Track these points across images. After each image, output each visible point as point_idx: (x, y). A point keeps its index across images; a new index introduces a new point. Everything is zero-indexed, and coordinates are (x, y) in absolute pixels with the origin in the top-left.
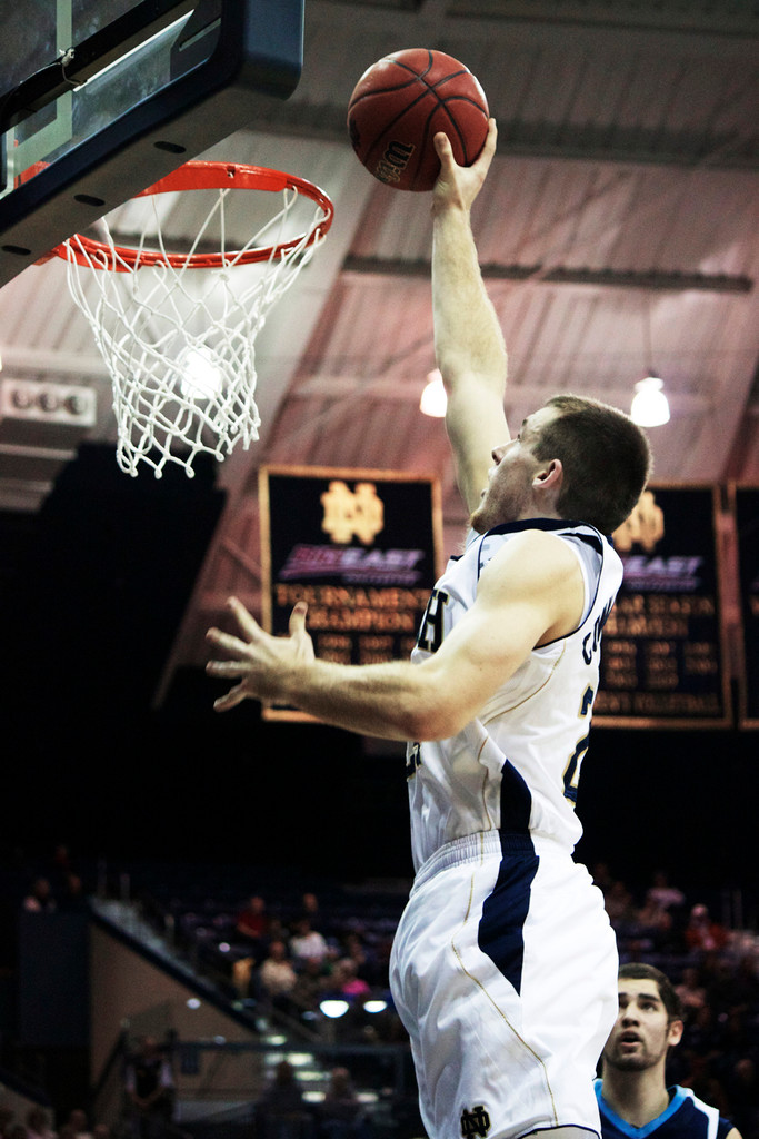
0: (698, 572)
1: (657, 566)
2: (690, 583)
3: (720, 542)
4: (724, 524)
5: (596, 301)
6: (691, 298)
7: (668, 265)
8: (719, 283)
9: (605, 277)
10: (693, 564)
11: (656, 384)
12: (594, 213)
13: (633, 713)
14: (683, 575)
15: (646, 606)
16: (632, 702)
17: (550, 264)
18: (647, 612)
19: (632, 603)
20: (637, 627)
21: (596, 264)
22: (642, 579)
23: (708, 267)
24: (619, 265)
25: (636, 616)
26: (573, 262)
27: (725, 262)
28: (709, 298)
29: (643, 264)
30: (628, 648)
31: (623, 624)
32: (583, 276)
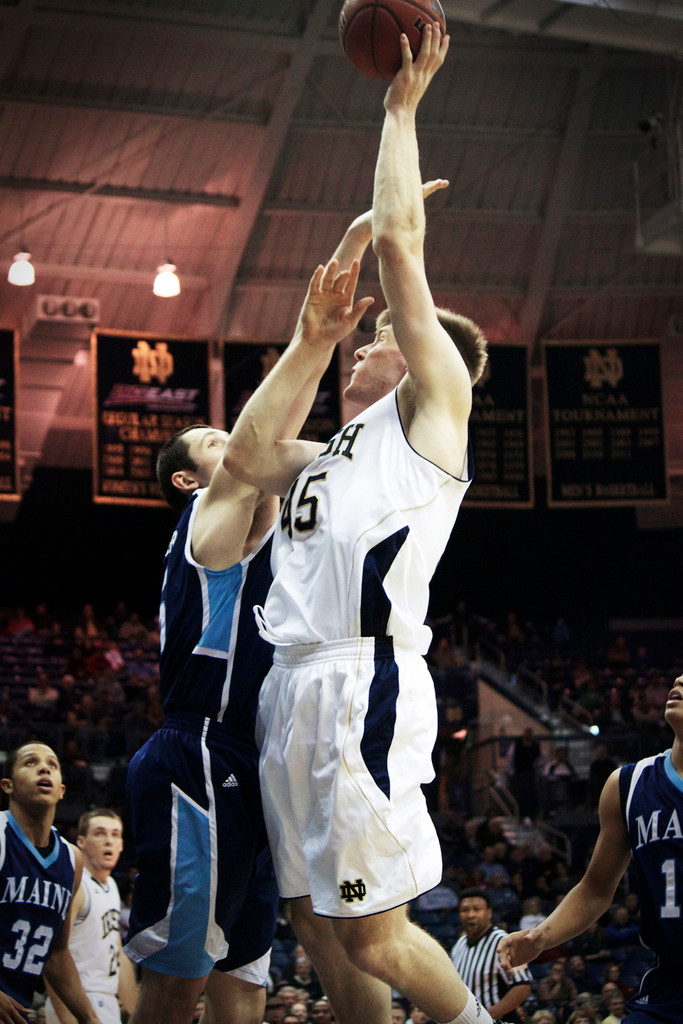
0: (196, 400)
1: (168, 394)
2: (191, 407)
3: (212, 378)
4: (216, 367)
5: (131, 209)
6: (198, 209)
7: (181, 185)
8: (216, 199)
9: (138, 192)
10: (193, 393)
11: (172, 267)
12: (131, 148)
13: (148, 496)
14: (185, 401)
15: (159, 422)
16: (147, 488)
17: (101, 182)
18: (160, 427)
19: (149, 420)
20: (153, 436)
21: (132, 183)
22: (159, 403)
23: (210, 188)
24: (148, 184)
25: (152, 429)
26: (117, 181)
27: (222, 185)
28: (210, 210)
29: (164, 186)
30: (147, 451)
31: (143, 434)
32: (123, 191)
